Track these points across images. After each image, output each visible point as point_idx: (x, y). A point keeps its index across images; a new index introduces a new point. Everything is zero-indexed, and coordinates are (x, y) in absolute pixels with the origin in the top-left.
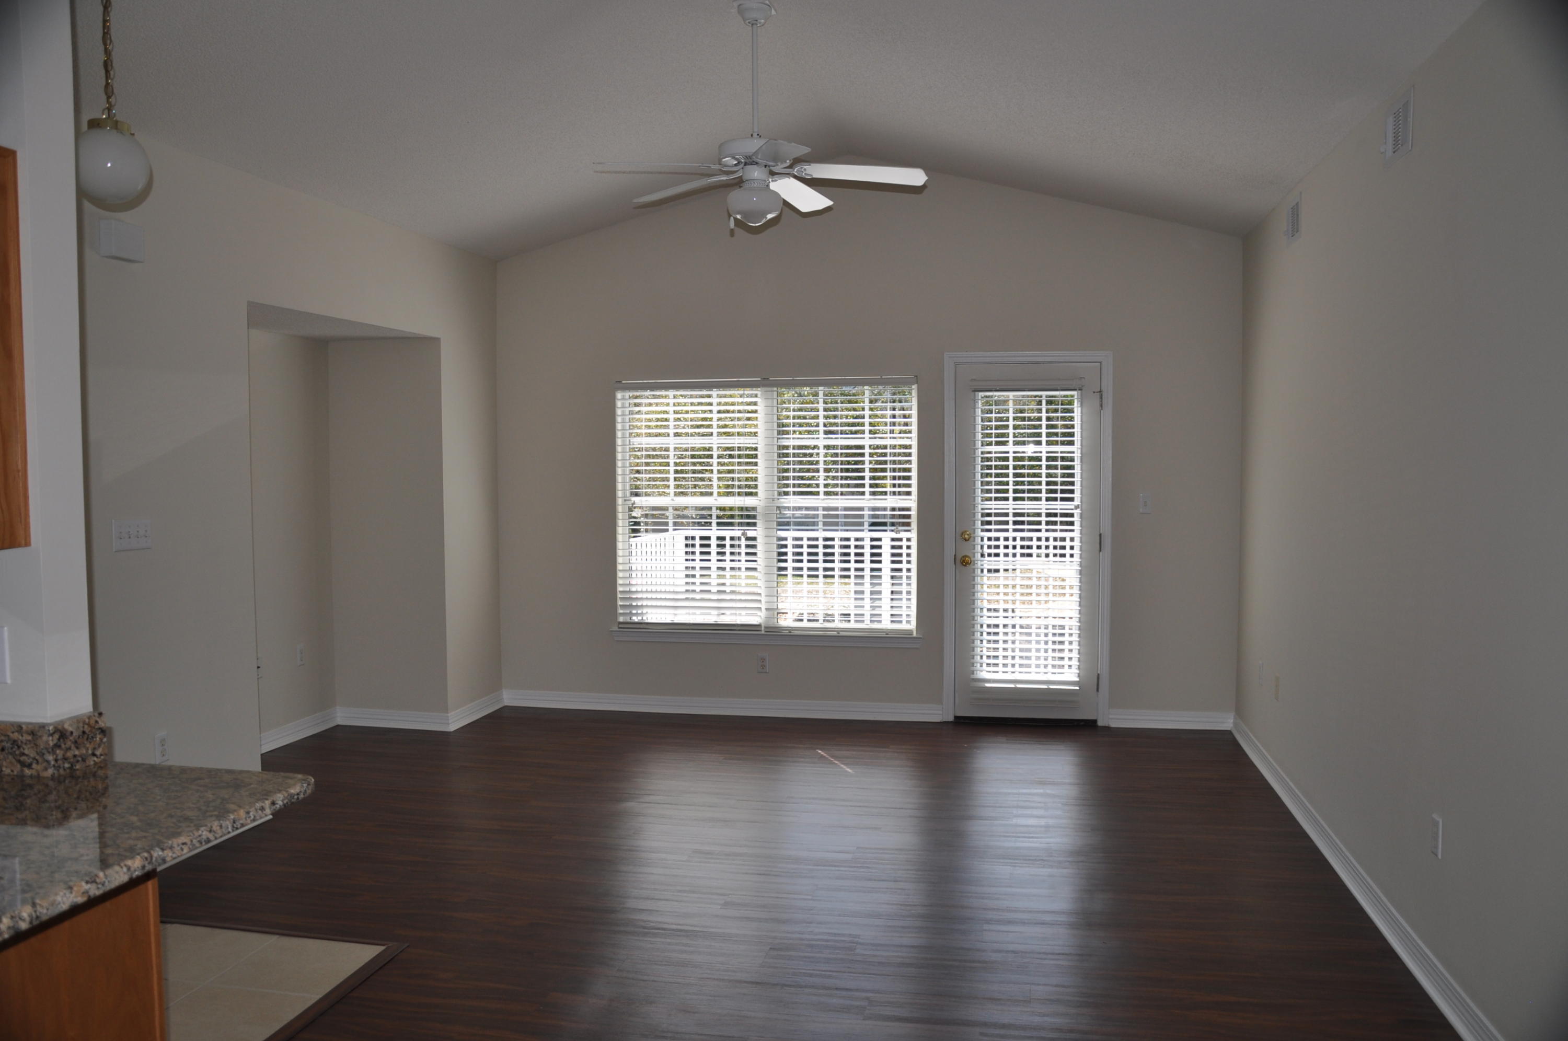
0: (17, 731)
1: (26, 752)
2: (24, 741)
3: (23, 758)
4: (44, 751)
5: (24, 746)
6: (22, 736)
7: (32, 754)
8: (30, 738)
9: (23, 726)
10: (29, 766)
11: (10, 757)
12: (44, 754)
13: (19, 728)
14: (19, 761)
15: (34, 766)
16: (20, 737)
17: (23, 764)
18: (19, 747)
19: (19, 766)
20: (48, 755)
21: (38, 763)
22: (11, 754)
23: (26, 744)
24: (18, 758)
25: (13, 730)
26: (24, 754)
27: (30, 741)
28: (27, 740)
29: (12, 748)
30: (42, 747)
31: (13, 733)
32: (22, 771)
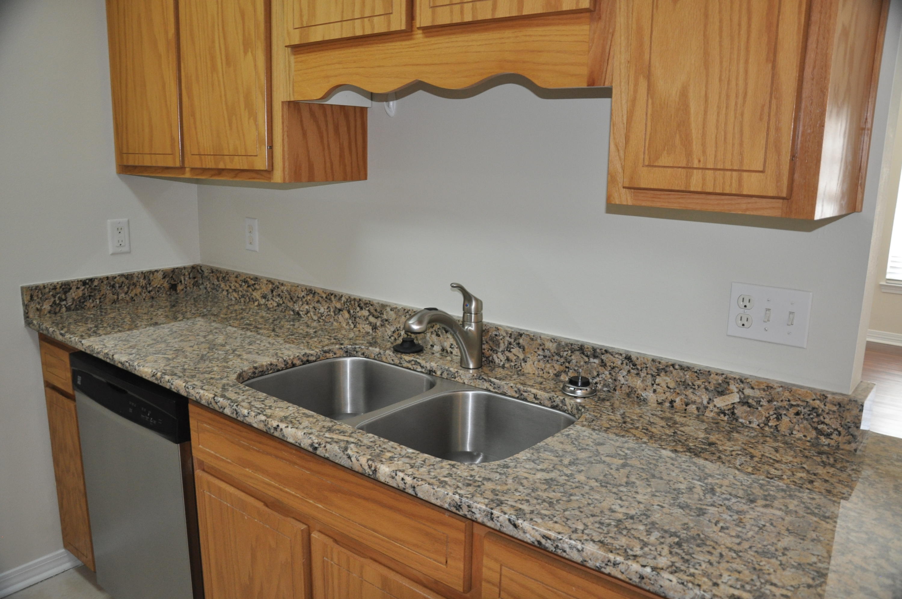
0: (819, 399)
1: (827, 421)
2: (827, 411)
3: (820, 427)
4: (852, 425)
5: (826, 416)
6: (825, 405)
7: (835, 424)
8: (835, 408)
9: (830, 396)
10: (828, 436)
11: (805, 422)
12: (849, 427)
13: (823, 397)
14: (816, 429)
15: (834, 436)
16: (823, 406)
17: (820, 432)
18: (818, 415)
19: (814, 433)
20: (855, 429)
21: (839, 434)
22: (807, 420)
23: (827, 413)
24: (815, 425)
25: (814, 397)
26: (823, 423)
27: (834, 412)
28: (830, 410)
29: (809, 415)
30: (849, 420)
31: (814, 400)
32: (817, 438)
